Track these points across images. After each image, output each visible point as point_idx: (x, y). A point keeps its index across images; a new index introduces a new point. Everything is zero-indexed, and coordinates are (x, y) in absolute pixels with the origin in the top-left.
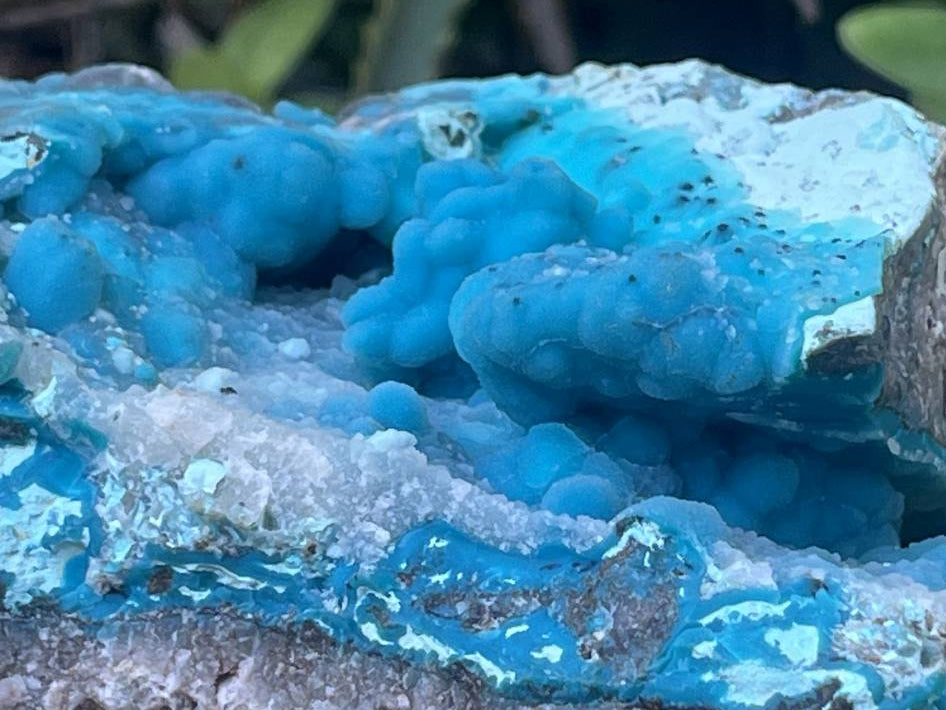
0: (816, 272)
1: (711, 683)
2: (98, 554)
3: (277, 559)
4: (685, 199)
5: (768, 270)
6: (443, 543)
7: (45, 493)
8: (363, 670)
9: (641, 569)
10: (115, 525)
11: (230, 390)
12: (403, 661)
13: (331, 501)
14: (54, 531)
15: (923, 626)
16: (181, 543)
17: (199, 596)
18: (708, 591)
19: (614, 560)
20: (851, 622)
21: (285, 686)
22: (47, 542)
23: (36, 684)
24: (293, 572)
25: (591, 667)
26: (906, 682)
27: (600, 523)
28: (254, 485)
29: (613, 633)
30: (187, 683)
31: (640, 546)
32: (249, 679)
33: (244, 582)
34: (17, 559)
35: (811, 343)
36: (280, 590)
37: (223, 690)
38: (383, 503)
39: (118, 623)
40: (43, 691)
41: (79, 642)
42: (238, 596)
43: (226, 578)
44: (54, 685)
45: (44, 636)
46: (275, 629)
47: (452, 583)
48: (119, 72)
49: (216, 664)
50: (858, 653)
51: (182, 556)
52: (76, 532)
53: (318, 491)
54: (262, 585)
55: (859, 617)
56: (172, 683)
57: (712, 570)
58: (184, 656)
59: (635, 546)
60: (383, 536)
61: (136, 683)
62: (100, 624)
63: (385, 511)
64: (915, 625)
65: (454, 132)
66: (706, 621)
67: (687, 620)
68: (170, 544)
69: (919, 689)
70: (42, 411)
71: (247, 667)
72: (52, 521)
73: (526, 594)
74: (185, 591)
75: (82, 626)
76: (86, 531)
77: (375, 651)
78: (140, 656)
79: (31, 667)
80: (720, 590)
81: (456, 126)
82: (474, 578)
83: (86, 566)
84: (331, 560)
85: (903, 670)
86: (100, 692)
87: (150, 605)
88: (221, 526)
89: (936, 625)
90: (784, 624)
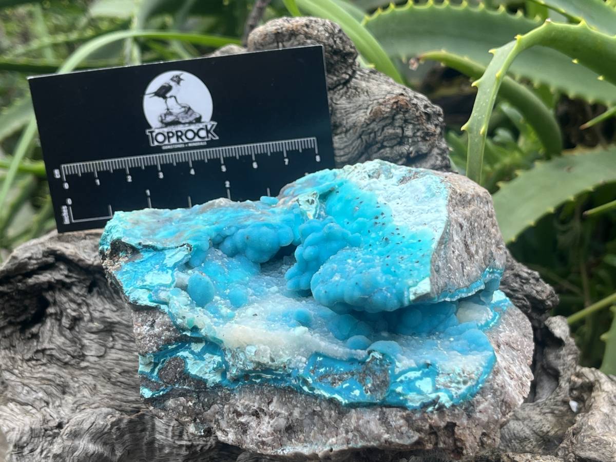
0: (411, 270)
1: (402, 400)
2: (228, 371)
3: (276, 370)
4: (376, 223)
5: (397, 271)
6: (321, 359)
7: (211, 355)
8: (306, 400)
9: (377, 365)
10: (231, 363)
11: (256, 315)
12: (316, 397)
13: (287, 352)
14: (215, 366)
15: (462, 374)
16: (249, 368)
17: (258, 381)
18: (397, 371)
19: (369, 362)
20: (441, 375)
21: (286, 404)
22: (214, 369)
23: (221, 406)
24: (281, 373)
25: (368, 396)
26: (459, 392)
27: (363, 351)
28: (265, 351)
29: (373, 385)
30: (260, 405)
31: (375, 358)
32: (276, 402)
33: (269, 376)
34: (207, 375)
35: (412, 297)
36: (279, 378)
37: (270, 406)
38: (302, 350)
39: (238, 389)
40: (223, 408)
41: (229, 395)
42: (268, 380)
43: (264, 375)
44: (226, 406)
45: (220, 394)
46: (280, 389)
47: (326, 371)
48: (214, 203)
49: (266, 399)
50: (444, 385)
51: (250, 371)
52: (221, 366)
53: (283, 350)
54: (274, 377)
55: (442, 373)
56: (256, 405)
57: (397, 364)
58: (258, 397)
59: (374, 358)
60: (304, 359)
61: (247, 406)
62: (234, 389)
63: (303, 352)
64: (459, 374)
65: (310, 201)
66: (398, 380)
67: (393, 381)
68: (246, 369)
69: (464, 393)
70: (204, 334)
71: (275, 399)
72: (214, 363)
73: (347, 374)
74: (254, 380)
75: (229, 390)
76: (224, 365)
77: (308, 394)
78: (246, 398)
79: (218, 402)
80: (401, 370)
81: (310, 198)
82: (332, 369)
83: (226, 374)
84: (291, 369)
85: (459, 389)
86: (238, 408)
87: (245, 384)
88: (259, 364)
89: (465, 372)
90: (421, 378)
